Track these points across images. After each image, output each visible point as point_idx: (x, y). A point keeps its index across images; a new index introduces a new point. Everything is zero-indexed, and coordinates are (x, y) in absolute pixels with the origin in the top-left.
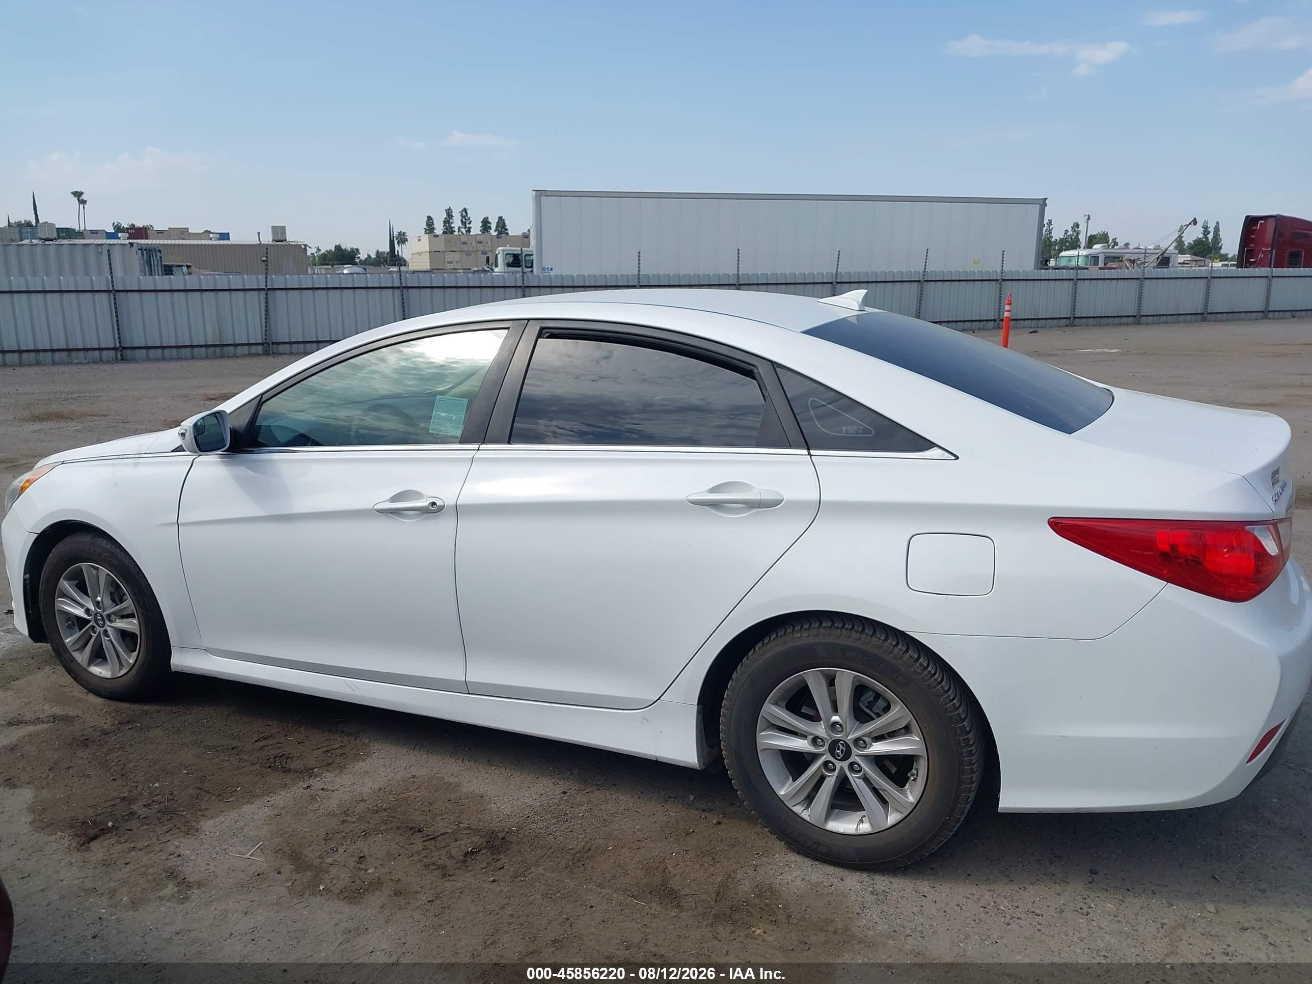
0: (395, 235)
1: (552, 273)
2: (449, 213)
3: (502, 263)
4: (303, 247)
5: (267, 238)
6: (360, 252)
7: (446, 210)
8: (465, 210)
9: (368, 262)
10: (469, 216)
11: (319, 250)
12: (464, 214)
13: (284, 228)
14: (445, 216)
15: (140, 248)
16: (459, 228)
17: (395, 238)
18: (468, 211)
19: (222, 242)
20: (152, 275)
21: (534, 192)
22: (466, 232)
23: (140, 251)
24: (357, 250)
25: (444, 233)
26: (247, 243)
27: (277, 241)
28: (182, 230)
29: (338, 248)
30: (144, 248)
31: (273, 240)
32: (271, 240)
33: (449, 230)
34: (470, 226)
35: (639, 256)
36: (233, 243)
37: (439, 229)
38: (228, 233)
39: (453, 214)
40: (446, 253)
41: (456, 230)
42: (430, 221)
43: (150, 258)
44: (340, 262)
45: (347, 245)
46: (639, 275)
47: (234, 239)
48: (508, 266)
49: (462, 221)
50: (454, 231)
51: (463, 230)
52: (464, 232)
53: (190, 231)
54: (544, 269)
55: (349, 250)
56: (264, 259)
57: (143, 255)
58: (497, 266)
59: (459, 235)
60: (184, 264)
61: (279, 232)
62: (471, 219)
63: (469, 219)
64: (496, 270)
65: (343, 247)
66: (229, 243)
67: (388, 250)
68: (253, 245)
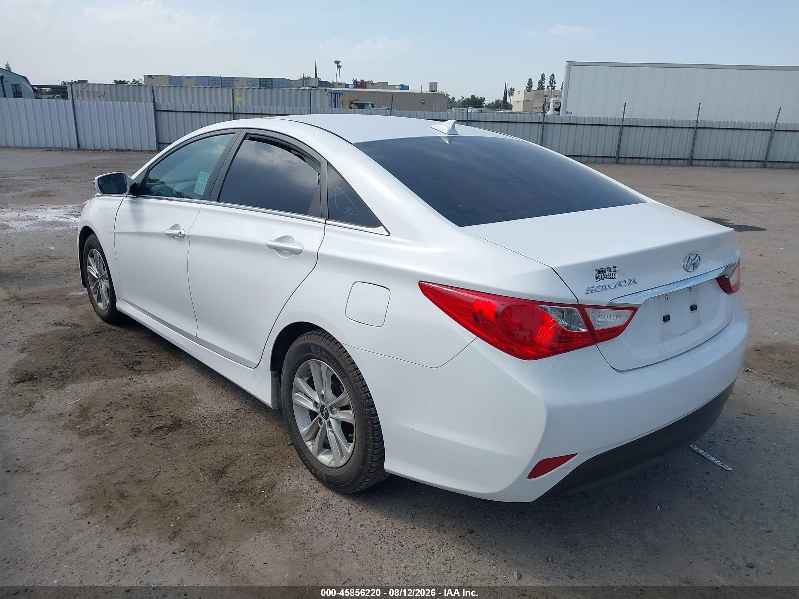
0: (508, 90)
1: (571, 115)
2: (543, 77)
3: (552, 109)
4: (445, 95)
5: (426, 90)
6: (486, 100)
7: (541, 75)
8: (553, 75)
9: (489, 106)
10: (555, 79)
11: (463, 98)
12: (552, 78)
13: (436, 83)
14: (540, 79)
15: (330, 92)
16: (548, 86)
17: (508, 92)
18: (555, 76)
19: (403, 91)
20: (335, 107)
21: (567, 63)
22: (552, 89)
23: (330, 94)
24: (484, 99)
25: (538, 89)
26: (415, 92)
27: (432, 92)
28: (384, 84)
29: (473, 97)
30: (333, 92)
31: (430, 91)
32: (429, 91)
33: (541, 87)
34: (555, 85)
35: (625, 106)
36: (411, 92)
37: (535, 87)
38: (409, 86)
39: (545, 77)
40: (534, 102)
41: (546, 88)
42: (530, 82)
43: (336, 98)
44: (472, 105)
45: (478, 96)
46: (623, 118)
47: (412, 90)
48: (555, 111)
49: (550, 82)
50: (544, 88)
51: (550, 88)
52: (551, 89)
53: (388, 84)
54: (567, 113)
55: (479, 98)
56: (423, 102)
57: (331, 96)
58: (548, 110)
59: (547, 91)
60: (371, 103)
61: (434, 86)
62: (556, 81)
63: (555, 81)
64: (548, 113)
65: (476, 97)
66: (409, 92)
67: (503, 99)
68: (417, 93)
